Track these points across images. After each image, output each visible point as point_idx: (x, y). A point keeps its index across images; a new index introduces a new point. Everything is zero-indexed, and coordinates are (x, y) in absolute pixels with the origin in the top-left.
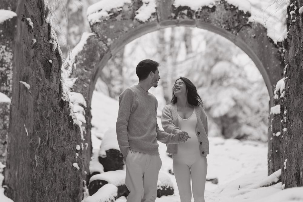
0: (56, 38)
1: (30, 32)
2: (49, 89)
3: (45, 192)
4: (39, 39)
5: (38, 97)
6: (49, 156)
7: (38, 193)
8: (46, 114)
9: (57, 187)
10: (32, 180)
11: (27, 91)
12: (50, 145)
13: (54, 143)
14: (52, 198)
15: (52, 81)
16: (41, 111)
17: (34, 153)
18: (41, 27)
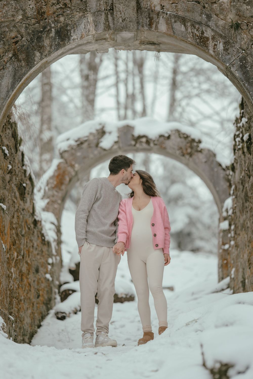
0: (30, 165)
1: (6, 159)
2: (23, 210)
3: (21, 300)
4: (14, 165)
5: (13, 217)
6: (24, 269)
7: (15, 301)
8: (21, 231)
9: (32, 295)
10: (9, 290)
11: (3, 212)
12: (25, 258)
13: (29, 257)
14: (28, 305)
15: (26, 202)
16: (16, 229)
17: (11, 266)
18: (16, 155)
